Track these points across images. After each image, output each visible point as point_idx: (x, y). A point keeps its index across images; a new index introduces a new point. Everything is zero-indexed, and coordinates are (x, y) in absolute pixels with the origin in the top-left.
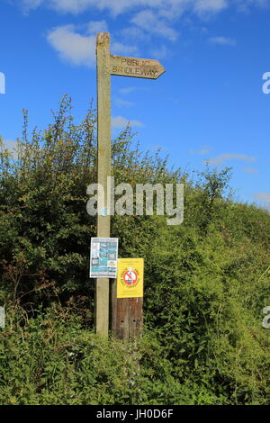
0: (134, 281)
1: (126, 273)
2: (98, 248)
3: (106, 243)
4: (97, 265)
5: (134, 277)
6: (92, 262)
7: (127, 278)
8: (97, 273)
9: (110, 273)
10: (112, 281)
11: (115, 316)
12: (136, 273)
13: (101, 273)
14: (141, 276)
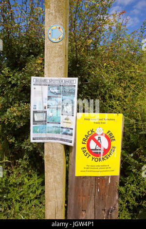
0: (106, 151)
1: (91, 137)
2: (46, 96)
3: (59, 87)
4: (44, 122)
5: (105, 144)
6: (34, 117)
7: (93, 145)
8: (44, 135)
9: (65, 137)
10: (68, 149)
11: (72, 201)
12: (110, 138)
13: (50, 135)
14: (118, 144)
